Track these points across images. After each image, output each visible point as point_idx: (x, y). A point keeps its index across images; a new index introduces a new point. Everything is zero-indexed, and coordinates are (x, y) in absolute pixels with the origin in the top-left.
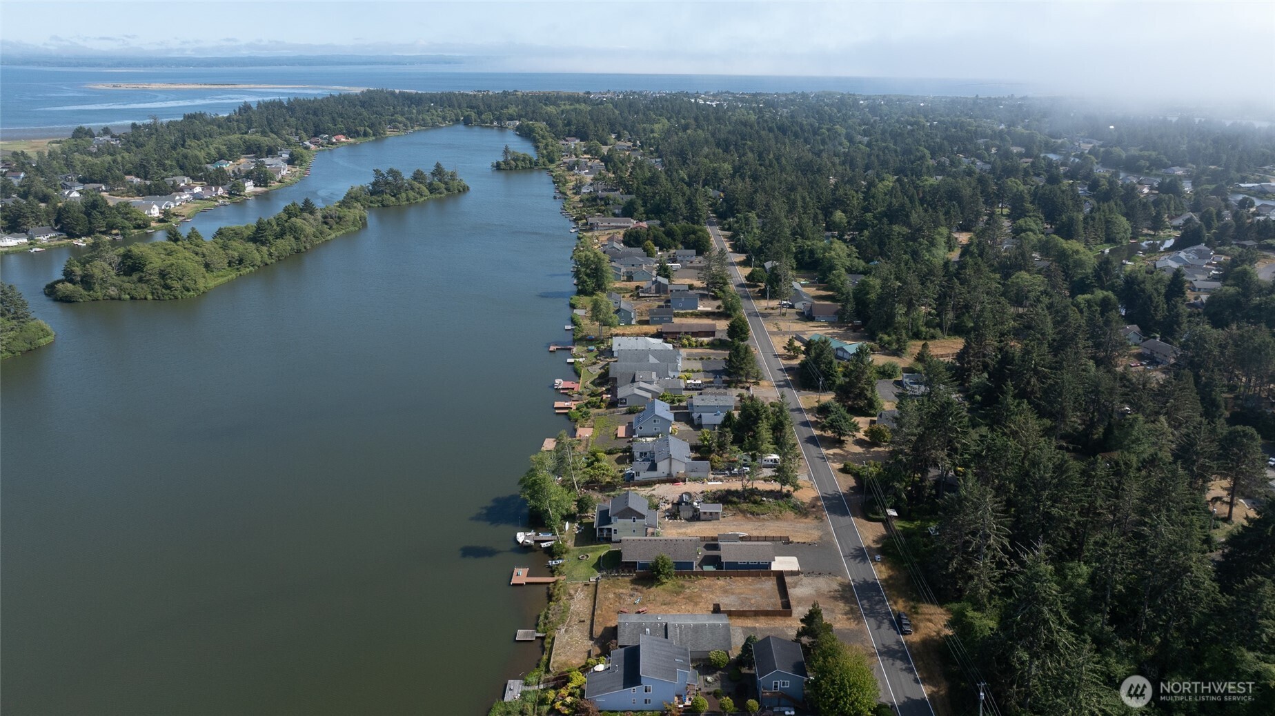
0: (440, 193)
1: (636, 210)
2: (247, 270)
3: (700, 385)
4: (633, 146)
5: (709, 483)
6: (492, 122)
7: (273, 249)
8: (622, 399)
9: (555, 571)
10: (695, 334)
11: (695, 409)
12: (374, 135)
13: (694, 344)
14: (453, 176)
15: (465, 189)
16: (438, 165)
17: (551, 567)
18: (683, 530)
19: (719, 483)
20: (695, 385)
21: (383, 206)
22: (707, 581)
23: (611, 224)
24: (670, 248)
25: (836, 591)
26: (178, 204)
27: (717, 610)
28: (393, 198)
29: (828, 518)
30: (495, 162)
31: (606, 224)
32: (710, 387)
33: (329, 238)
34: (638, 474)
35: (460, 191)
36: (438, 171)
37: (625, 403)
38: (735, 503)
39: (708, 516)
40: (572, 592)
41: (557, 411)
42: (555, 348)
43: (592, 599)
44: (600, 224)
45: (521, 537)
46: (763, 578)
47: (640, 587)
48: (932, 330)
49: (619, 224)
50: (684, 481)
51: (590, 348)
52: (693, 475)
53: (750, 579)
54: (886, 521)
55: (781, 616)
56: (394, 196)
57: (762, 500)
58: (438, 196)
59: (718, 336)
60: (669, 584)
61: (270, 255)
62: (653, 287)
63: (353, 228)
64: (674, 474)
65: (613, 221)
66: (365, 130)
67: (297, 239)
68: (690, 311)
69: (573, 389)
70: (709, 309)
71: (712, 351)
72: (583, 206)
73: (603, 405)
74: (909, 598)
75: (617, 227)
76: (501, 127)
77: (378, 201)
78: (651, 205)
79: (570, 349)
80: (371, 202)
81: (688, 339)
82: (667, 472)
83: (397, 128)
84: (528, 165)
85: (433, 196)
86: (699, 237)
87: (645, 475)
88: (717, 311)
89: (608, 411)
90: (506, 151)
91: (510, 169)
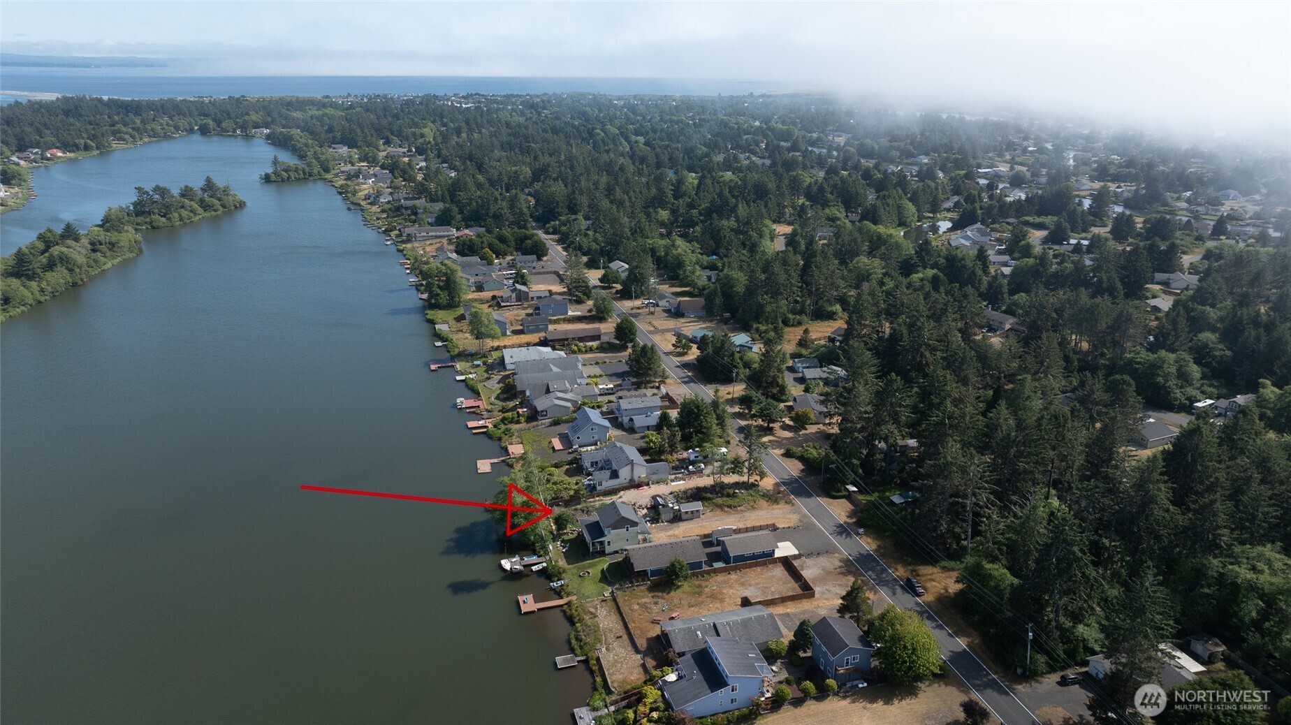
0: (215, 211)
1: (453, 218)
2: (17, 310)
3: (612, 389)
4: (408, 151)
5: (673, 484)
6: (234, 131)
7: (44, 284)
8: (542, 411)
9: (560, 592)
10: (582, 339)
11: (624, 413)
12: (97, 148)
13: (584, 349)
14: (226, 191)
15: (241, 205)
16: (208, 180)
17: (554, 590)
18: (670, 533)
19: (682, 482)
20: (607, 389)
21: (153, 228)
22: (720, 578)
23: (430, 234)
24: (506, 254)
25: (840, 567)
27: (746, 602)
28: (163, 219)
29: (797, 501)
30: (263, 174)
31: (425, 234)
32: (621, 390)
33: (105, 267)
34: (600, 484)
35: (236, 207)
36: (209, 186)
37: (546, 415)
38: (710, 499)
39: (689, 515)
40: (593, 610)
41: (474, 431)
42: (437, 366)
43: (616, 612)
44: (418, 235)
45: (506, 564)
46: (770, 566)
47: (660, 594)
48: (798, 317)
49: (438, 234)
50: (648, 484)
51: (475, 363)
52: (654, 477)
53: (759, 569)
54: (849, 497)
55: (805, 598)
56: (164, 216)
57: (734, 493)
58: (213, 213)
59: (604, 339)
60: (686, 586)
61: (42, 290)
62: (514, 295)
63: (131, 255)
64: (636, 478)
65: (432, 231)
66: (85, 143)
68: (562, 317)
69: (478, 407)
70: (579, 313)
71: (603, 355)
72: (388, 217)
73: (522, 419)
74: (905, 564)
75: (437, 237)
76: (247, 135)
77: (146, 223)
78: (468, 212)
79: (453, 366)
80: (137, 224)
81: (576, 345)
82: (628, 478)
83: (124, 140)
84: (302, 176)
85: (207, 214)
86: (536, 242)
87: (609, 484)
88: (588, 314)
89: (529, 425)
90: (275, 162)
91: (283, 181)
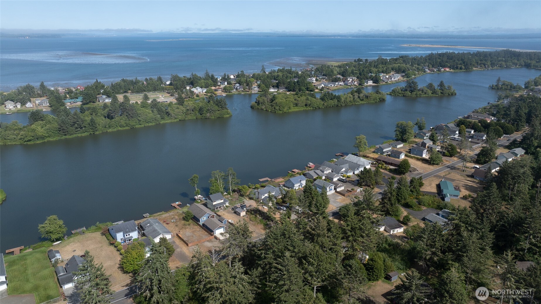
0: (437, 94)
2: (310, 108)
7: (325, 104)
10: (386, 163)
14: (449, 87)
15: (453, 94)
16: (442, 82)
21: (403, 96)
26: (336, 85)
28: (410, 93)
30: (492, 85)
33: (357, 103)
35: (449, 95)
36: (441, 85)
38: (251, 213)
50: (259, 202)
56: (411, 93)
58: (435, 95)
61: (324, 105)
67: (338, 101)
77: (402, 94)
80: (400, 94)
82: (257, 197)
85: (432, 95)
90: (499, 80)
91: (498, 89)
